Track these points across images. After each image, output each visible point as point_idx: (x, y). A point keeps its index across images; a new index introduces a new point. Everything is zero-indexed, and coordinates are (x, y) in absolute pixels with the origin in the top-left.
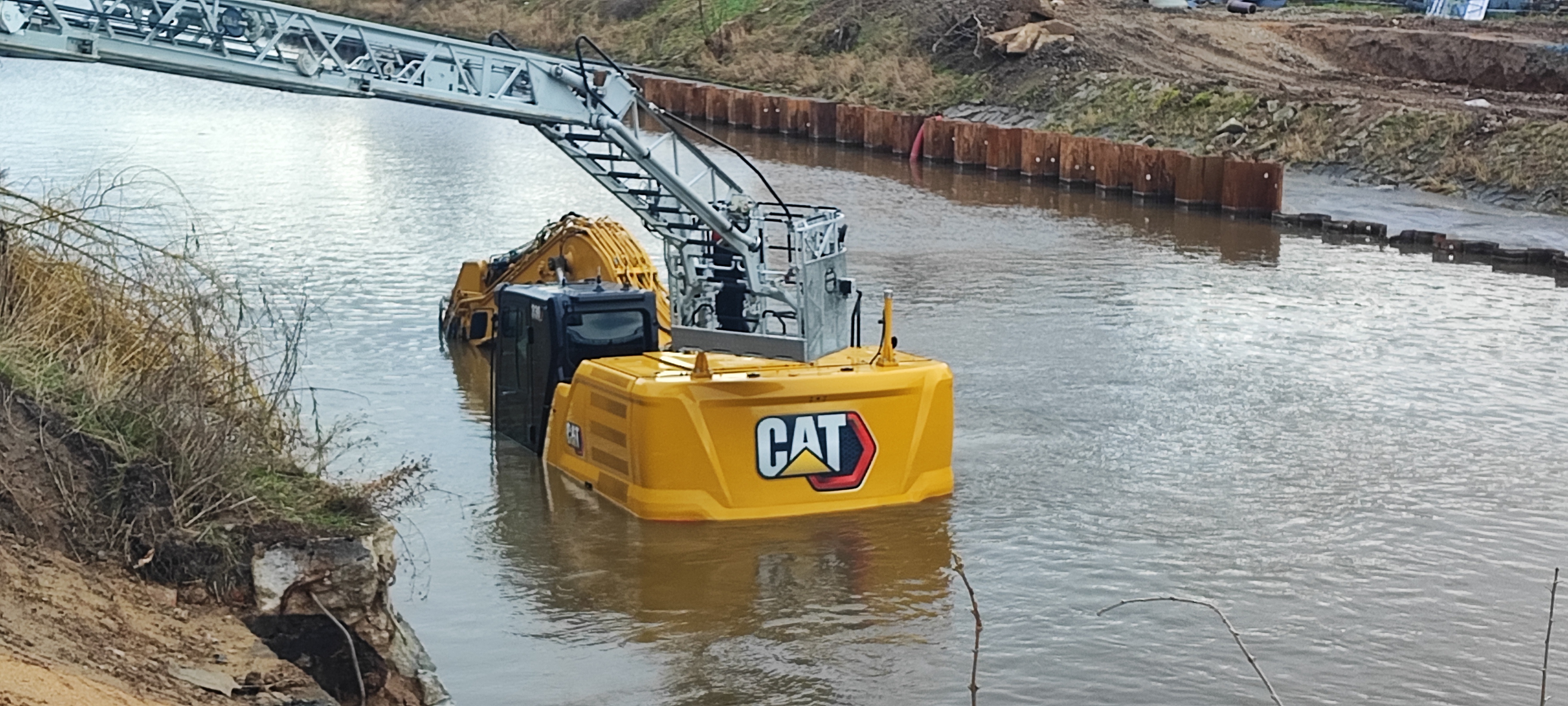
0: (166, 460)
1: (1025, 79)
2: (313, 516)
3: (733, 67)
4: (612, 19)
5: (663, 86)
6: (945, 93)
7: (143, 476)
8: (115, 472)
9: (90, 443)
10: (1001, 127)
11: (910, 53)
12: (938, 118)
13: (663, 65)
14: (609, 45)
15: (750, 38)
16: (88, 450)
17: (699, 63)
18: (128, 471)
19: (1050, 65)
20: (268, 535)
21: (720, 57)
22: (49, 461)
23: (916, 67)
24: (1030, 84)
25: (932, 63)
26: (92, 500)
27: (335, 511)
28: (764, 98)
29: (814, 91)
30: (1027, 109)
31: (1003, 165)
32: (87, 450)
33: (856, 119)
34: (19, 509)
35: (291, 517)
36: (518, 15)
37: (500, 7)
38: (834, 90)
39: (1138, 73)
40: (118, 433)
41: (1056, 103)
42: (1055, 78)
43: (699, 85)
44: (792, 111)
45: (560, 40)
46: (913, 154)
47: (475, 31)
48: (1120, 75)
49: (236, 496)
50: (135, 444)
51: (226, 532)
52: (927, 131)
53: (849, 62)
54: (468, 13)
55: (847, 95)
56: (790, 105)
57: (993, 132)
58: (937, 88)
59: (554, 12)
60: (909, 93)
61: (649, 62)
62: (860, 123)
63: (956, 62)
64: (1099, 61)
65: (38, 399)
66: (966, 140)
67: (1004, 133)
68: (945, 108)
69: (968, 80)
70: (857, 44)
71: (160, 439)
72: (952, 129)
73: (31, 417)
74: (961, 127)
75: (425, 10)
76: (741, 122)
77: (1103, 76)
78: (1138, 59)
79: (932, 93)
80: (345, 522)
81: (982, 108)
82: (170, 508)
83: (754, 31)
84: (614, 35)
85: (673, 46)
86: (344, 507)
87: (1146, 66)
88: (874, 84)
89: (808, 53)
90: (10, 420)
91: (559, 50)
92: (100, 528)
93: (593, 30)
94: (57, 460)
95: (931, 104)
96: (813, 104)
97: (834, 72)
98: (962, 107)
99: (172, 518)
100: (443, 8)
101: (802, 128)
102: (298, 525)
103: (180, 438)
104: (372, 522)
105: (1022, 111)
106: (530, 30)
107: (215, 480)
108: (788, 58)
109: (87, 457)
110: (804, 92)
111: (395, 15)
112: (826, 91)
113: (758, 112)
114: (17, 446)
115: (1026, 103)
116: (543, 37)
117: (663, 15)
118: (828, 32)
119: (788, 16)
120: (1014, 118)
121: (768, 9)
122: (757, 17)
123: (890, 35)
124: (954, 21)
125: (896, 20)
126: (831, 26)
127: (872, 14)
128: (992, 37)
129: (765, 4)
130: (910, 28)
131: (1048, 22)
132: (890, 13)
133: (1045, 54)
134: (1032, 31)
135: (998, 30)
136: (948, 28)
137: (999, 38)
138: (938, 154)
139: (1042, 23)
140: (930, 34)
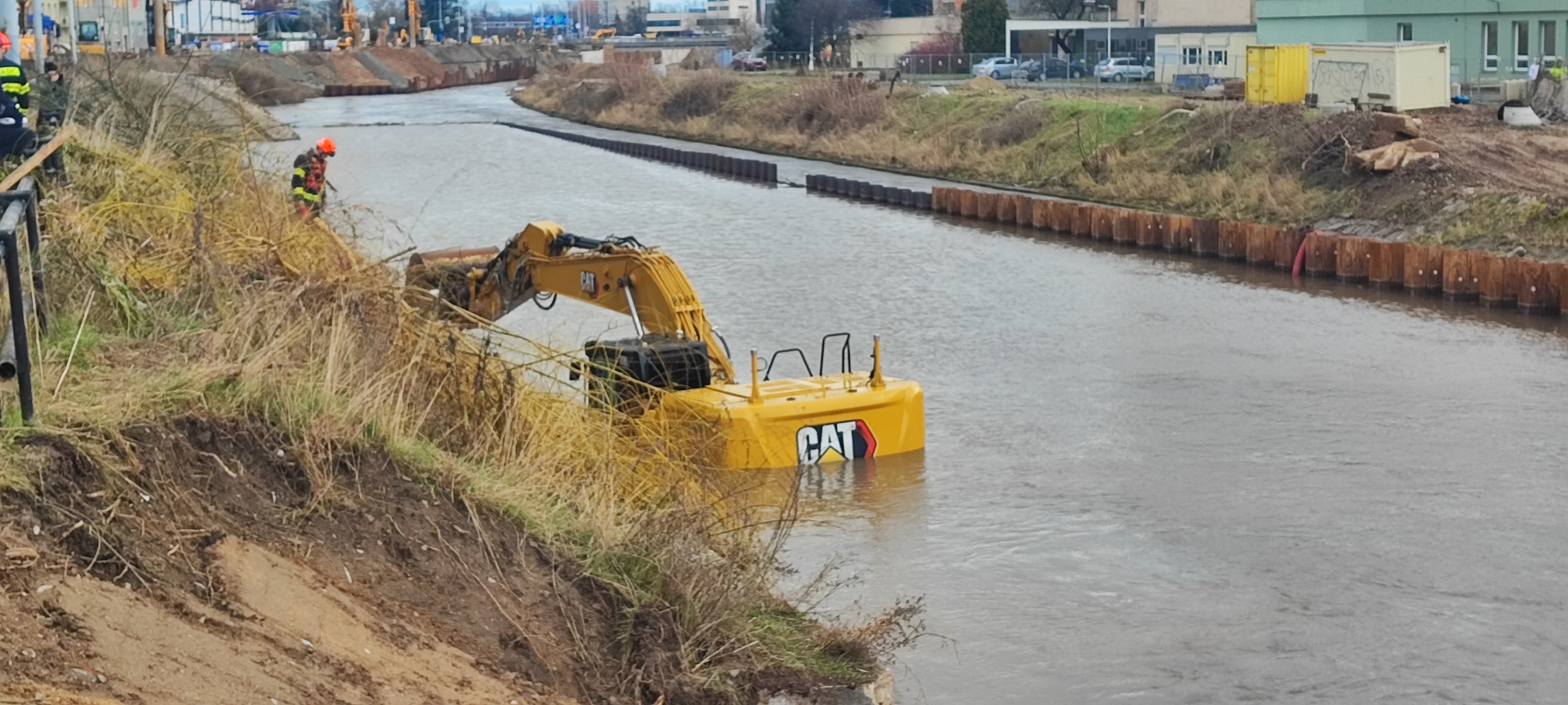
0: (672, 604)
1: (1393, 194)
3: (1109, 185)
4: (995, 145)
6: (1315, 207)
8: (624, 616)
10: (1370, 240)
11: (1279, 170)
13: (1042, 185)
14: (992, 168)
15: (1124, 159)
17: (1076, 182)
18: (637, 616)
19: (1417, 180)
20: (772, 681)
21: (1096, 176)
22: (562, 605)
23: (1287, 184)
24: (1398, 199)
25: (1301, 179)
26: (603, 643)
28: (1148, 216)
29: (1187, 207)
30: (1396, 222)
31: (1385, 279)
32: (597, 593)
33: (1239, 236)
36: (908, 143)
37: (892, 136)
39: (1503, 187)
41: (1425, 217)
42: (1423, 193)
43: (1082, 204)
44: (1174, 227)
45: (947, 164)
46: (1296, 268)
47: (869, 158)
48: (1486, 189)
49: (739, 641)
50: (642, 586)
52: (1309, 245)
53: (1221, 180)
54: (863, 142)
55: (1220, 210)
56: (1172, 222)
57: (1375, 247)
58: (1307, 203)
59: (942, 139)
60: (1279, 208)
61: (1029, 183)
62: (1242, 238)
63: (1325, 178)
64: (1464, 177)
66: (1349, 254)
67: (1386, 247)
68: (1316, 222)
69: (1336, 196)
70: (1227, 163)
72: (1335, 244)
75: (825, 140)
76: (1126, 238)
77: (1470, 191)
78: (1502, 174)
79: (1302, 207)
81: (1353, 222)
83: (1128, 153)
84: (997, 159)
85: (1051, 168)
87: (1510, 181)
88: (1245, 200)
89: (1180, 172)
91: (946, 174)
93: (977, 155)
94: (569, 604)
95: (1302, 218)
96: (1195, 221)
97: (1206, 189)
98: (1332, 220)
100: (841, 138)
101: (1184, 243)
105: (1392, 224)
106: (919, 157)
108: (1162, 177)
109: (596, 600)
110: (1180, 209)
111: (799, 145)
112: (1199, 207)
113: (1142, 229)
114: (532, 590)
115: (1395, 217)
116: (932, 162)
117: (1042, 140)
118: (1200, 153)
119: (1161, 138)
120: (1385, 231)
121: (1141, 132)
122: (1130, 140)
123: (1258, 154)
124: (1322, 141)
125: (1265, 140)
126: (1203, 146)
127: (1241, 135)
128: (1359, 155)
129: (1139, 128)
130: (1278, 147)
131: (1413, 141)
132: (1258, 134)
133: (1412, 171)
134: (1400, 149)
135: (1366, 148)
136: (1316, 147)
137: (1367, 155)
138: (1320, 267)
139: (1407, 142)
140: (1299, 153)
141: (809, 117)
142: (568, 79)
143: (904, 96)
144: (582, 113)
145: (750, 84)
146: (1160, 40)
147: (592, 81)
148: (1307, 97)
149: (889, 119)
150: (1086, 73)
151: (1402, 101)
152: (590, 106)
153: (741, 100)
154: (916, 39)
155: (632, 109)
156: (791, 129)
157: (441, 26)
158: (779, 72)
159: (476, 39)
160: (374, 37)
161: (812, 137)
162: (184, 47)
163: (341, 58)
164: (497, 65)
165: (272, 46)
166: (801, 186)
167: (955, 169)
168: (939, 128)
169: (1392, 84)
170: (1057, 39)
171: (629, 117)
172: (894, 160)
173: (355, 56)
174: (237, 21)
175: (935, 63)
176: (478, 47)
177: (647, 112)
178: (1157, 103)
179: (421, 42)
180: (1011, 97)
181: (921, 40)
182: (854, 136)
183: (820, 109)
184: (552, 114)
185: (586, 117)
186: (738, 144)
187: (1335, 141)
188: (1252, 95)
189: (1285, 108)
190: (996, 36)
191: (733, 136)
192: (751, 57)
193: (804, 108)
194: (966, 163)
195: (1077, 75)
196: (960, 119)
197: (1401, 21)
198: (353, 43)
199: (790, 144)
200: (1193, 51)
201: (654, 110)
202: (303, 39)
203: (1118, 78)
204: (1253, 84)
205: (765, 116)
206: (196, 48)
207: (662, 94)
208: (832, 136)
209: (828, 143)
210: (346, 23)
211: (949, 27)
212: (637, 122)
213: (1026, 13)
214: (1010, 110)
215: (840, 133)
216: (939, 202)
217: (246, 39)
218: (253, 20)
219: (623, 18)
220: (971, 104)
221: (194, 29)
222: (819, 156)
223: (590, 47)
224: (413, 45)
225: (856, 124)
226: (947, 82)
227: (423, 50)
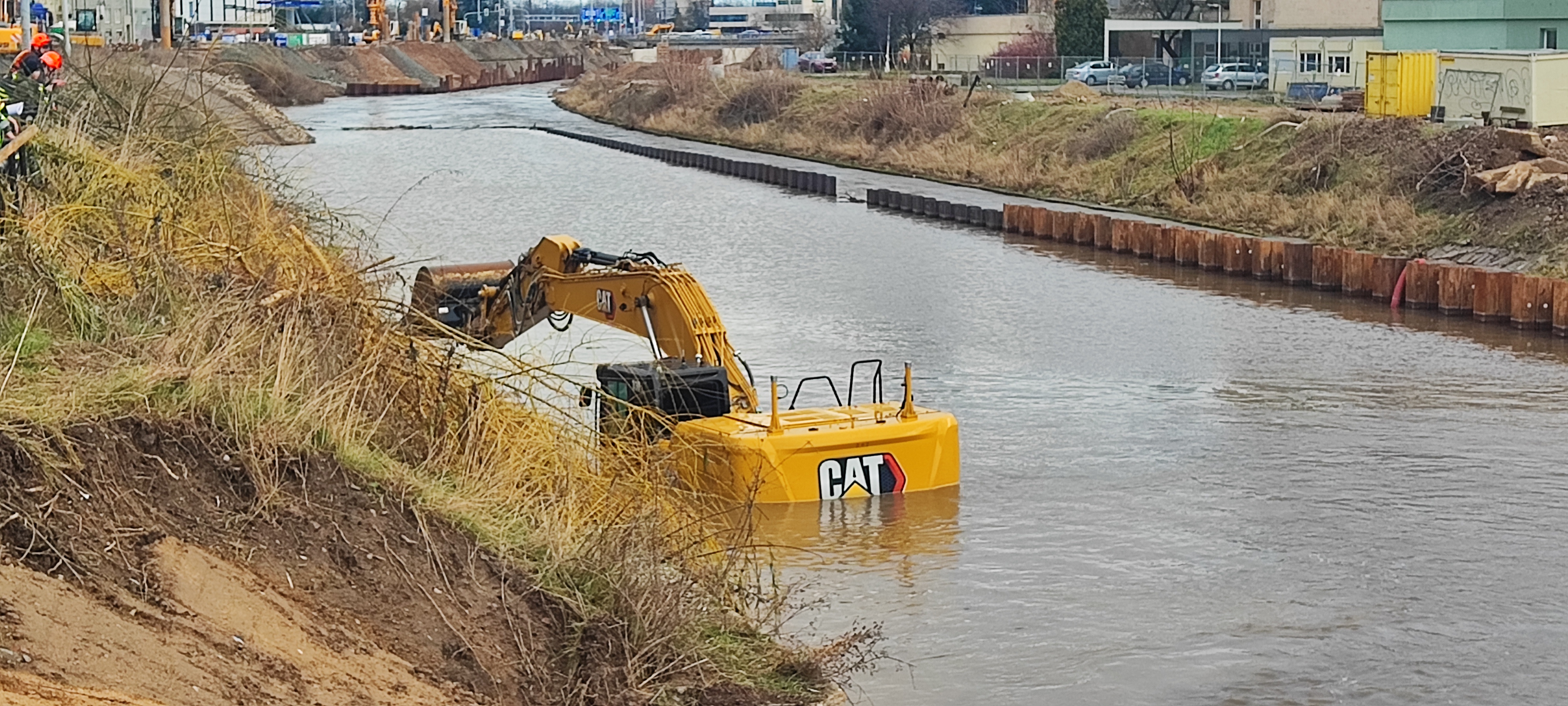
0: (622, 619)
1: (1516, 219)
2: (764, 680)
3: (1204, 206)
4: (1081, 158)
5: (1131, 226)
6: (1429, 233)
7: (599, 636)
8: (572, 630)
9: (549, 601)
10: (1488, 270)
11: (1392, 191)
12: (1422, 260)
13: (1131, 204)
14: (1076, 184)
15: (1222, 176)
16: (547, 607)
17: (1169, 201)
18: (585, 631)
19: (1542, 204)
20: (720, 698)
21: (1191, 195)
22: (510, 618)
23: (1399, 206)
24: (1521, 225)
25: (1415, 201)
26: (550, 658)
27: (786, 675)
28: (1236, 240)
29: (1289, 231)
30: (1517, 251)
31: (1491, 312)
33: (1335, 263)
34: (479, 667)
35: (742, 681)
36: (986, 155)
37: (967, 147)
38: (1311, 228)
40: (577, 591)
41: (1549, 245)
43: (1169, 225)
44: (1265, 252)
45: (1027, 180)
46: (1395, 299)
47: (943, 172)
49: (689, 658)
50: (593, 602)
51: (679, 694)
52: (1409, 274)
53: (1328, 201)
54: (936, 154)
55: (1325, 234)
56: (1263, 246)
57: (1480, 277)
58: (1420, 227)
59: (1022, 152)
60: (1390, 233)
61: (1117, 201)
62: (1337, 265)
63: (1442, 201)
65: (501, 555)
66: (1452, 285)
67: (1492, 277)
68: (1429, 249)
69: (1454, 220)
70: (1335, 182)
71: (617, 598)
72: (1437, 273)
73: (493, 574)
74: (1446, 270)
75: (894, 151)
76: (1212, 263)
79: (1414, 233)
80: (795, 687)
81: (1470, 249)
82: (624, 668)
83: (1226, 170)
84: (1082, 174)
85: (1142, 185)
86: (795, 672)
88: (1353, 223)
89: (1283, 192)
90: (473, 576)
91: (1026, 191)
92: (556, 686)
93: (1061, 169)
94: (517, 617)
95: (1414, 244)
96: (1287, 245)
97: (1311, 211)
98: (1448, 248)
99: (626, 679)
100: (913, 149)
101: (1276, 270)
102: (749, 689)
103: (636, 596)
104: (822, 689)
105: (1513, 252)
106: (997, 171)
107: (669, 641)
108: (1262, 197)
109: (546, 615)
110: (1279, 232)
111: (865, 156)
112: (1303, 230)
113: (1230, 253)
114: (480, 603)
115: (1517, 244)
116: (1011, 177)
117: (1133, 155)
118: (1305, 170)
119: (1263, 154)
120: (1504, 260)
121: (1241, 147)
122: (1230, 155)
123: (1371, 173)
124: (1439, 159)
125: (1377, 157)
126: (1309, 164)
127: (1352, 152)
128: (1479, 175)
129: (1239, 143)
130: (1392, 166)
131: (1540, 160)
132: (1370, 151)
133: (1536, 194)
134: (1524, 170)
135: (1487, 168)
136: (1433, 166)
137: (1487, 176)
138: (1421, 298)
139: (1533, 162)
140: (1414, 172)
141: (878, 125)
142: (615, 79)
143: (983, 104)
144: (629, 118)
145: (815, 87)
146: (1275, 44)
147: (641, 82)
148: (1433, 109)
149: (965, 128)
150: (1193, 79)
151: (1538, 117)
152: (638, 111)
153: (805, 105)
154: (1003, 39)
155: (684, 114)
156: (857, 138)
157: (480, 19)
158: (852, 74)
159: (517, 34)
160: (403, 30)
161: (881, 147)
162: (193, 38)
163: (367, 53)
164: (540, 64)
165: (292, 39)
166: (862, 201)
167: (1036, 185)
168: (1020, 140)
169: (1528, 96)
170: (1162, 41)
171: (681, 123)
172: (969, 174)
173: (382, 51)
174: (253, 10)
175: (1023, 66)
176: (519, 42)
177: (700, 117)
178: (1265, 113)
179: (455, 37)
180: (1104, 104)
181: (1009, 40)
182: (926, 147)
183: (890, 116)
184: (597, 119)
185: (633, 122)
186: (799, 154)
187: (1454, 159)
188: (1372, 106)
189: (1401, 122)
190: (1094, 37)
191: (794, 146)
192: (819, 58)
193: (872, 115)
194: (1049, 178)
195: (1183, 81)
196: (1044, 129)
197: (1544, 26)
198: (380, 37)
199: (857, 155)
200: (1311, 57)
201: (708, 115)
202: (325, 31)
203: (1228, 85)
204: (1374, 92)
205: (829, 123)
206: (204, 40)
207: (717, 97)
208: (902, 146)
209: (898, 154)
210: (373, 14)
211: (1041, 26)
212: (689, 128)
213: (1127, 12)
214: (1099, 120)
215: (911, 142)
216: (1010, 220)
217: (262, 30)
218: (271, 9)
219: (683, 12)
220: (1056, 113)
221: (204, 18)
222: (888, 169)
223: (645, 44)
224: (447, 39)
225: (929, 134)
226: (1035, 88)
227: (459, 45)
